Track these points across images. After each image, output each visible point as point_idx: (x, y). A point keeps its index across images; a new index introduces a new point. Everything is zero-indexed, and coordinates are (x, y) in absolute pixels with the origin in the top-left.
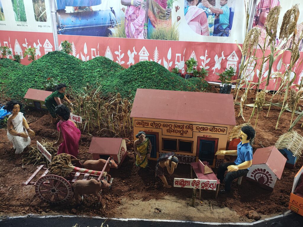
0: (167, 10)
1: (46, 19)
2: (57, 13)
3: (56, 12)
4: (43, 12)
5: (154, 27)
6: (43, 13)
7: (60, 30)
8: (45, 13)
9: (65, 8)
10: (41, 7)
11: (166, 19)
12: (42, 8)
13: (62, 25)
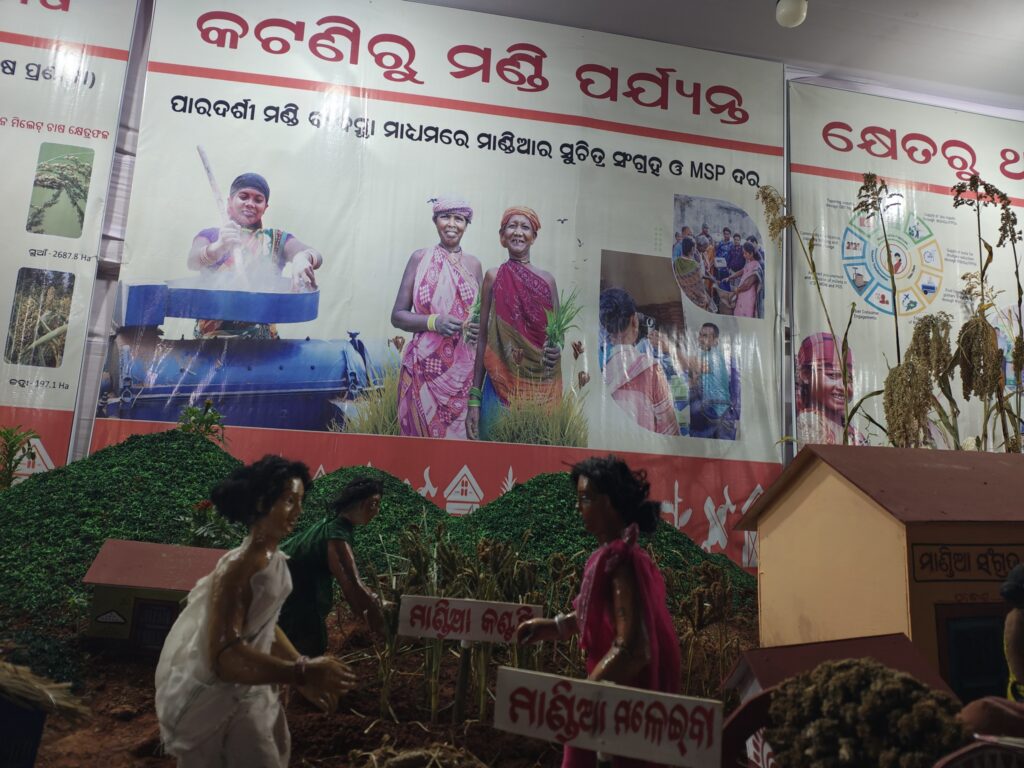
0: (547, 352)
1: (58, 358)
2: (119, 340)
3: (114, 333)
4: (53, 328)
5: (504, 401)
6: (52, 334)
7: (113, 400)
8: (62, 336)
9: (162, 323)
10: (47, 313)
11: (543, 379)
12: (52, 314)
13: (128, 384)
